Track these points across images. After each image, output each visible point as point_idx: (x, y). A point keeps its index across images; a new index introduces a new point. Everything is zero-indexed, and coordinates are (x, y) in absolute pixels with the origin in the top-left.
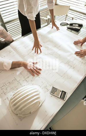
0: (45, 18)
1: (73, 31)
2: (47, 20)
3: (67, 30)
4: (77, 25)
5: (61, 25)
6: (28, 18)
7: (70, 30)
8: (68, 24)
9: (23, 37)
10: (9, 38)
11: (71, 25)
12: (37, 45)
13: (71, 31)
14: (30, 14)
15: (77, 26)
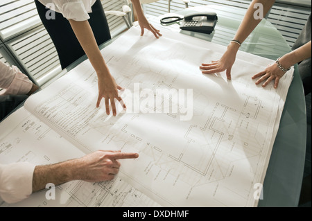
0: (119, 13)
1: (196, 34)
2: (123, 17)
3: (181, 32)
4: (203, 18)
5: (162, 23)
6: (67, 16)
7: (189, 32)
8: (180, 19)
9: (65, 70)
11: (189, 19)
12: (108, 90)
13: (192, 35)
14: (68, 5)
15: (203, 21)
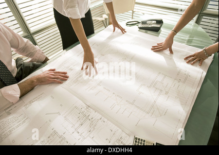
0: (100, 19)
1: (149, 32)
2: (103, 21)
3: (139, 31)
4: (154, 22)
5: (127, 24)
7: (144, 31)
8: (139, 23)
10: (38, 56)
11: (144, 23)
13: (146, 33)
15: (154, 24)
